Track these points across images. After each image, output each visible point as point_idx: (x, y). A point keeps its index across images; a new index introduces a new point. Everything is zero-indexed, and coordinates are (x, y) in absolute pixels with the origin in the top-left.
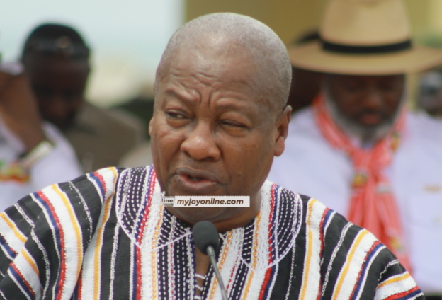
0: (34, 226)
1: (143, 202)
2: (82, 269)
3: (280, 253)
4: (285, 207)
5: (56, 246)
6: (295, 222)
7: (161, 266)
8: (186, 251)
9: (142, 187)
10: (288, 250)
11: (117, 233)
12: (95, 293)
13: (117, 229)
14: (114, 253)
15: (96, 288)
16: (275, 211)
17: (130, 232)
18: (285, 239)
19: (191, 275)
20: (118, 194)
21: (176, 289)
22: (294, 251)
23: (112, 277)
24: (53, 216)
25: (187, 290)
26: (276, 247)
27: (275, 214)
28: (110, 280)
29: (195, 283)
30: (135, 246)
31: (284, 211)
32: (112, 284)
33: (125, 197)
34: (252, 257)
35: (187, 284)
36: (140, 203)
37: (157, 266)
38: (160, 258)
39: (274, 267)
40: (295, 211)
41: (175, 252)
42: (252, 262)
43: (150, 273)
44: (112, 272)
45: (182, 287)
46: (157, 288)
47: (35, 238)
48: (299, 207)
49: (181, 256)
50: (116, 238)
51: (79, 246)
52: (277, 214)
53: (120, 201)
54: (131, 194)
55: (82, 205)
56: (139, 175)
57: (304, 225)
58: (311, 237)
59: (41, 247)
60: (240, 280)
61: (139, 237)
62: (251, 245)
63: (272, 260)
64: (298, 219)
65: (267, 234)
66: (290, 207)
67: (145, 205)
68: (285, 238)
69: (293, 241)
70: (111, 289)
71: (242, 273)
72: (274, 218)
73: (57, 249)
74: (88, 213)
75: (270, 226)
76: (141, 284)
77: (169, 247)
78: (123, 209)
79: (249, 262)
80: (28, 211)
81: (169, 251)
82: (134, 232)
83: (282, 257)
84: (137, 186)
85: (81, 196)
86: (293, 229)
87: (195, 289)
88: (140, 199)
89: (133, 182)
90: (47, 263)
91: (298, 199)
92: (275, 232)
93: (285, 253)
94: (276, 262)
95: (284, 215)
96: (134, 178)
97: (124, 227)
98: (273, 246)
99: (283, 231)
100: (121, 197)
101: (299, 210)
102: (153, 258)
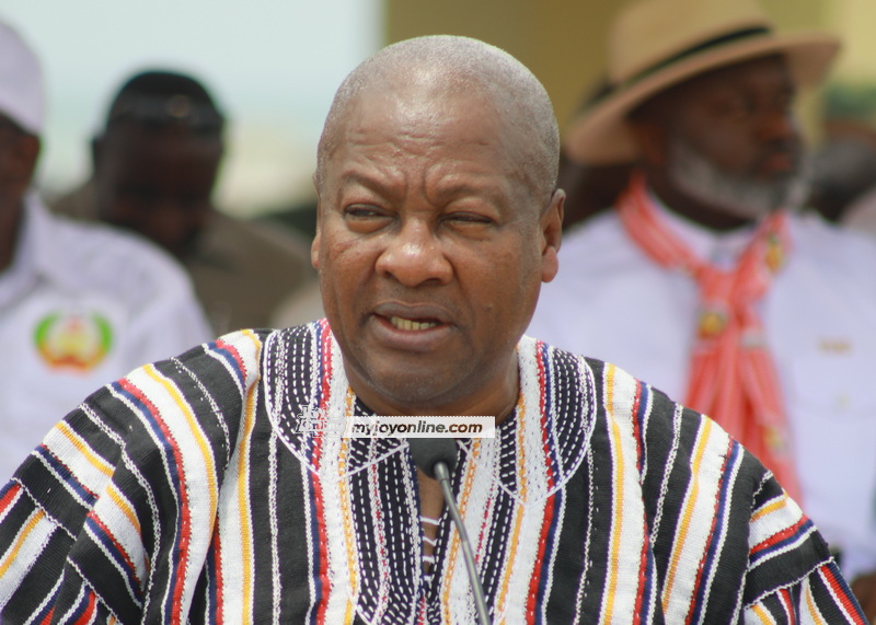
0: (124, 444)
1: (313, 392)
2: (217, 518)
3: (567, 467)
4: (564, 384)
5: (170, 479)
6: (585, 410)
7: (359, 507)
8: (400, 477)
9: (308, 365)
10: (579, 461)
11: (273, 450)
12: (245, 560)
13: (272, 443)
14: (272, 487)
15: (245, 551)
16: (548, 392)
17: (298, 447)
18: (571, 442)
19: (414, 519)
20: (266, 379)
21: (388, 546)
22: (590, 461)
23: (274, 531)
24: (158, 424)
25: (409, 546)
26: (559, 457)
27: (548, 398)
28: (270, 536)
29: (421, 534)
30: (309, 472)
31: (564, 392)
32: (274, 542)
33: (280, 384)
34: (518, 479)
35: (408, 536)
36: (309, 394)
37: (350, 506)
38: (355, 491)
39: (559, 493)
40: (583, 389)
41: (381, 480)
42: (519, 487)
43: (340, 519)
44: (273, 522)
45: (398, 541)
46: (355, 546)
47: (131, 466)
48: (587, 380)
49: (392, 486)
50: (272, 459)
51: (209, 475)
52: (553, 398)
53: (273, 392)
54: (290, 378)
55: (206, 401)
56: (299, 342)
57: (601, 413)
58: (617, 434)
59: (142, 481)
60: (501, 522)
61: (314, 455)
62: (513, 457)
63: (553, 481)
64: (591, 403)
65: (539, 435)
66: (572, 382)
67: (318, 397)
68: (571, 439)
69: (587, 445)
70: (275, 551)
71: (503, 510)
72: (548, 406)
73: (171, 484)
74: (220, 417)
75: (543, 421)
76: (326, 541)
77: (370, 470)
78: (279, 407)
79: (513, 488)
80: (108, 417)
81: (370, 478)
82: (305, 447)
83: (571, 474)
84: (299, 363)
85: (202, 387)
86: (584, 423)
87: (422, 545)
88: (308, 387)
89: (290, 355)
90: (155, 509)
91: (583, 367)
92: (554, 430)
93: (576, 467)
94: (562, 484)
95: (564, 399)
96: (291, 349)
97: (285, 440)
98: (553, 456)
99: (567, 426)
100: (272, 384)
101: (589, 387)
102: (343, 492)
